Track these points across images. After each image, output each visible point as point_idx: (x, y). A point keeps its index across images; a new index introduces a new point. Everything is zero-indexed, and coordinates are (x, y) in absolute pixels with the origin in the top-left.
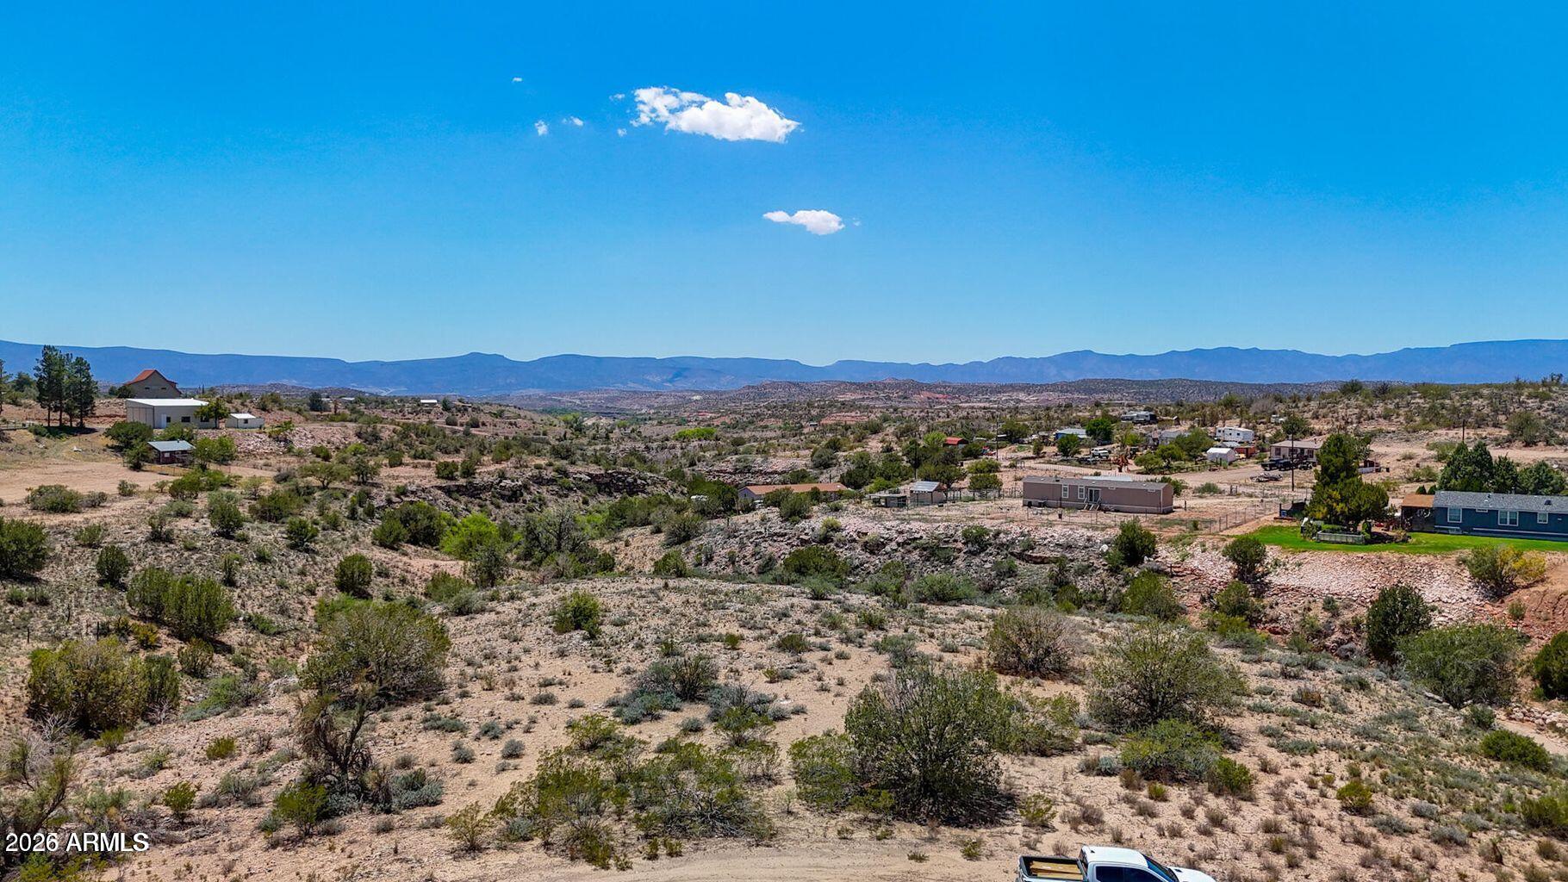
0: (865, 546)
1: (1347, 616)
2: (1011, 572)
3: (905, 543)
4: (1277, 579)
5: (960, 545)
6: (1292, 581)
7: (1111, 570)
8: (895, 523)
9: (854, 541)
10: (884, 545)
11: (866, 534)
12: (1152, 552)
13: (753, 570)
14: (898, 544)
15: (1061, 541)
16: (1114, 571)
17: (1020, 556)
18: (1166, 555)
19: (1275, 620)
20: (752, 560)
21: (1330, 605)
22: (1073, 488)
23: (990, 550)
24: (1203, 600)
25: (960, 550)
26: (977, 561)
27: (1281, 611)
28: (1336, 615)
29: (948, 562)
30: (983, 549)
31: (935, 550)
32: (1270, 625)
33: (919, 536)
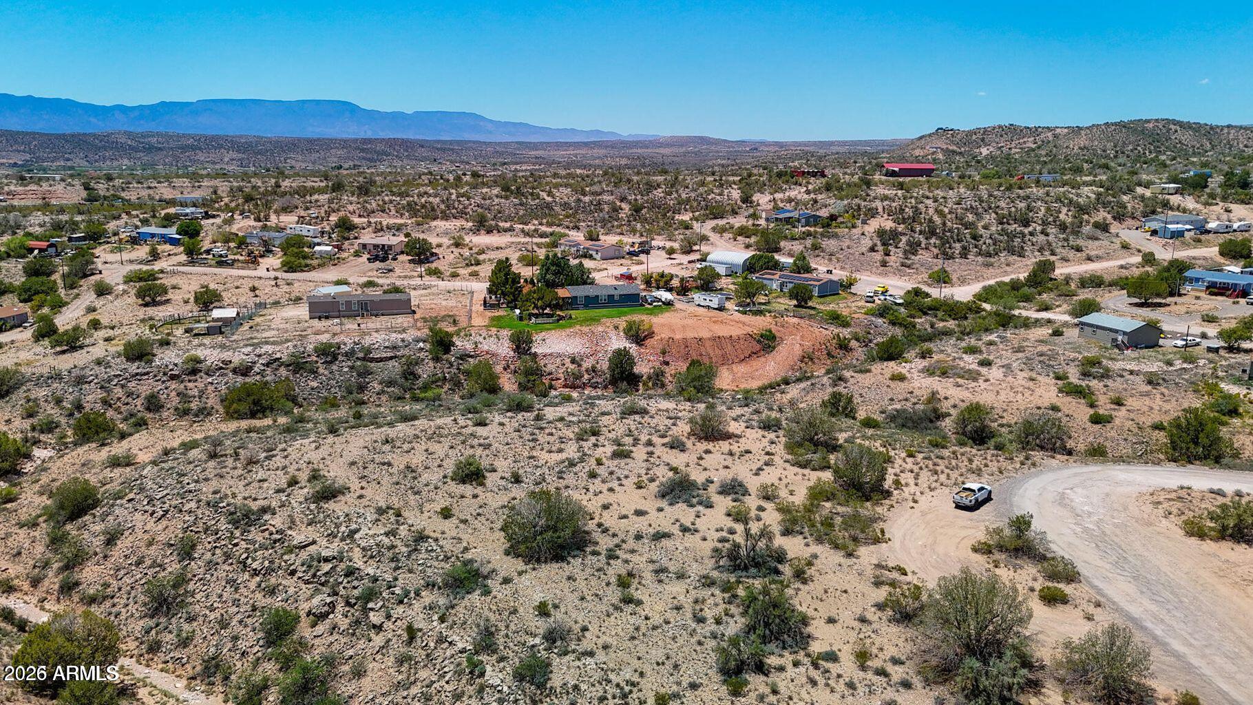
0: (235, 371)
1: (587, 364)
2: (368, 373)
3: (267, 365)
4: (537, 349)
5: (315, 359)
6: (548, 351)
7: (433, 359)
8: (250, 349)
9: (221, 368)
10: (251, 368)
11: (230, 362)
12: (453, 344)
13: (139, 407)
14: (263, 365)
15: (386, 344)
16: (436, 359)
17: (364, 359)
18: (460, 344)
19: (550, 374)
20: (130, 400)
21: (573, 361)
22: (348, 303)
23: (340, 358)
24: (505, 369)
25: (317, 362)
26: (335, 368)
27: (551, 368)
28: (580, 365)
29: (314, 372)
30: (335, 358)
31: (298, 365)
32: (548, 377)
33: (278, 355)
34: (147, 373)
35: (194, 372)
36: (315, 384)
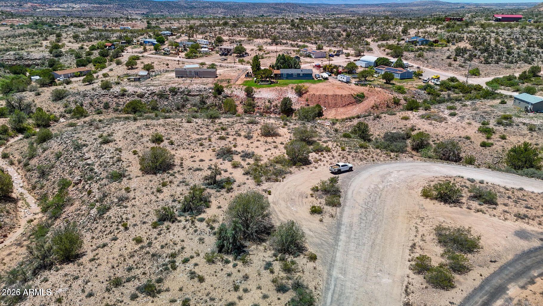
0: (138, 96)
1: (274, 104)
2: (187, 100)
3: (150, 94)
4: (256, 96)
5: (169, 93)
6: (260, 96)
7: (214, 97)
8: (145, 87)
9: (133, 94)
10: (144, 95)
11: (137, 92)
12: (223, 91)
13: (101, 107)
14: (149, 94)
15: (198, 89)
16: (215, 97)
17: (187, 95)
18: (227, 91)
19: (258, 106)
20: (99, 104)
21: (269, 101)
22: (190, 72)
23: (178, 94)
24: (241, 103)
25: (169, 95)
26: (175, 97)
27: (259, 104)
28: (271, 104)
29: (167, 99)
30: (176, 94)
31: (162, 95)
32: (257, 108)
33: (155, 91)
34: (107, 94)
35: (123, 95)
36: (166, 103)
